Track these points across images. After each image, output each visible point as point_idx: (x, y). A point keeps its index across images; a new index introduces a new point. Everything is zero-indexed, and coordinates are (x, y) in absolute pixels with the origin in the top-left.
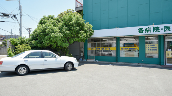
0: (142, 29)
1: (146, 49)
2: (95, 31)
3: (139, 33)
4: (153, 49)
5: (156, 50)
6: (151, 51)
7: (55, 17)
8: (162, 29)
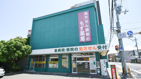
0: (57, 49)
1: (63, 62)
2: (33, 50)
3: (55, 52)
4: (66, 62)
5: (67, 63)
6: (65, 64)
7: (5, 41)
8: (66, 50)
